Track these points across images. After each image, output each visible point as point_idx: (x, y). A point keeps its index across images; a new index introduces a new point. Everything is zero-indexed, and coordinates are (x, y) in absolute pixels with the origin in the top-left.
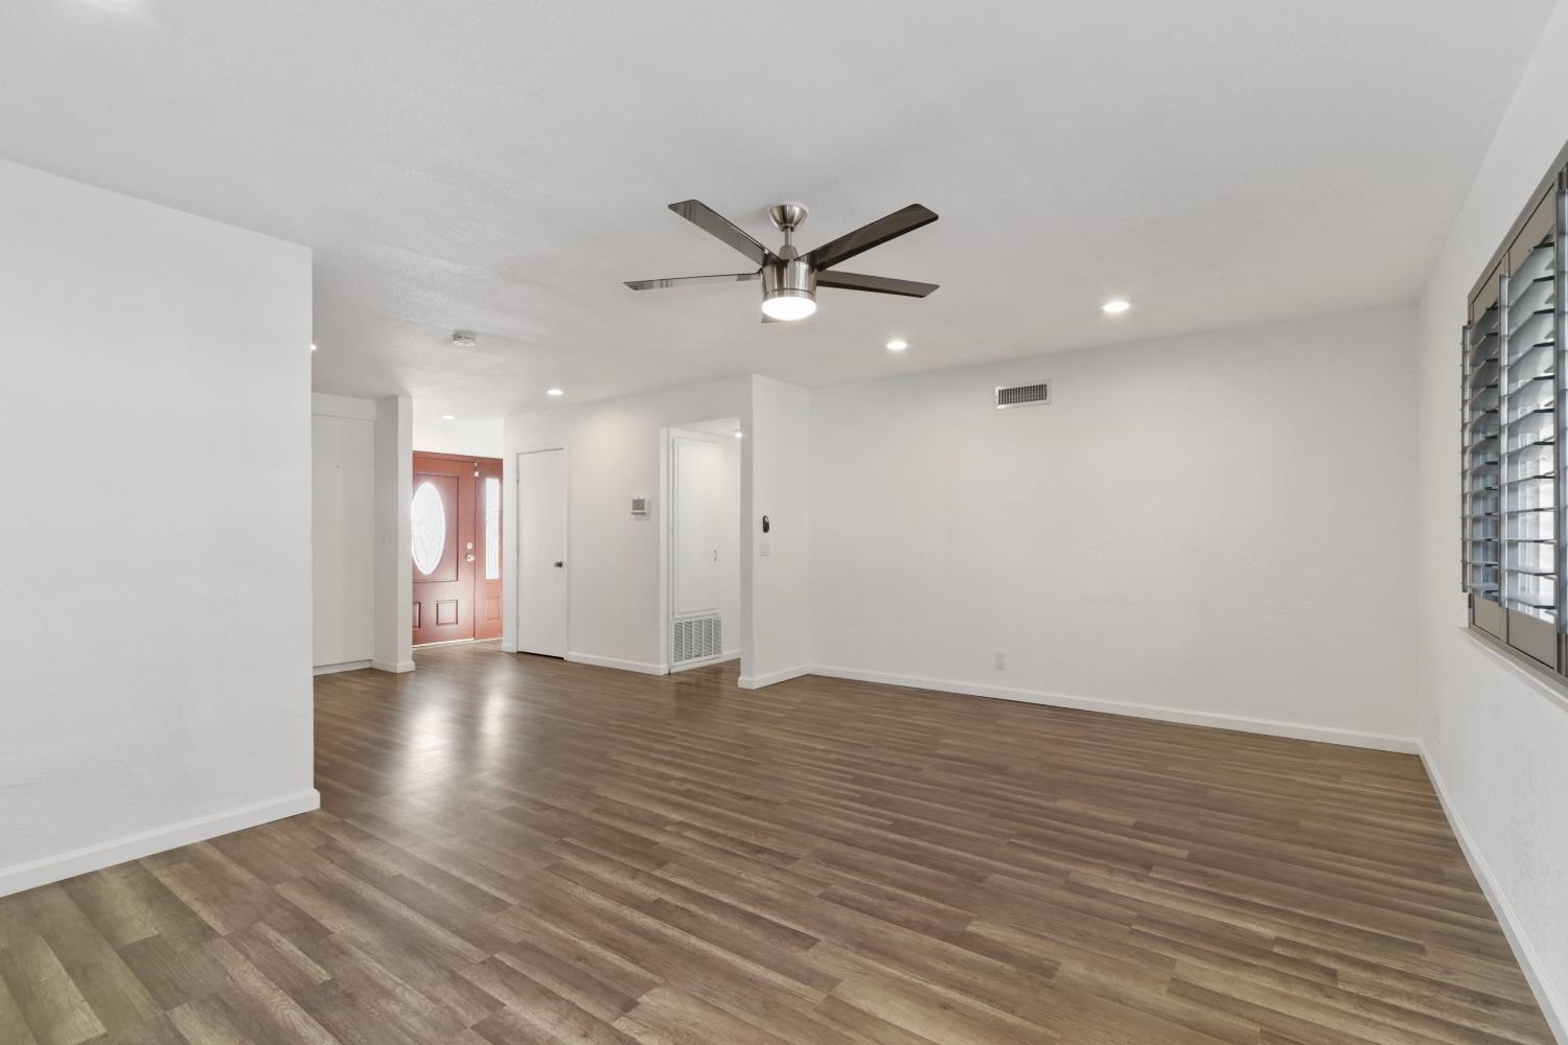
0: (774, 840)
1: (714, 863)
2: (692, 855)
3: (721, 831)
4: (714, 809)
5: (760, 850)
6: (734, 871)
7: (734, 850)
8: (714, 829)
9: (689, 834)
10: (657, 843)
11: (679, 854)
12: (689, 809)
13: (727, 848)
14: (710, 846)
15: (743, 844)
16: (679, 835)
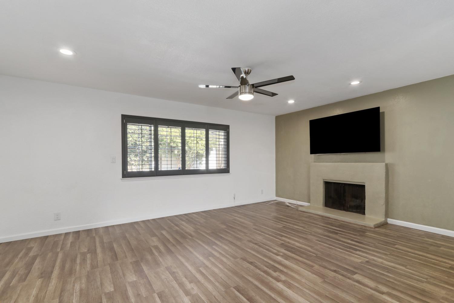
0: (250, 246)
1: (269, 242)
2: (274, 245)
3: (265, 251)
4: (265, 260)
5: (256, 244)
6: (264, 240)
7: (263, 245)
8: (267, 252)
9: (275, 251)
10: (285, 250)
11: (278, 246)
12: (275, 261)
13: (265, 246)
14: (269, 247)
15: (260, 246)
16: (278, 251)
